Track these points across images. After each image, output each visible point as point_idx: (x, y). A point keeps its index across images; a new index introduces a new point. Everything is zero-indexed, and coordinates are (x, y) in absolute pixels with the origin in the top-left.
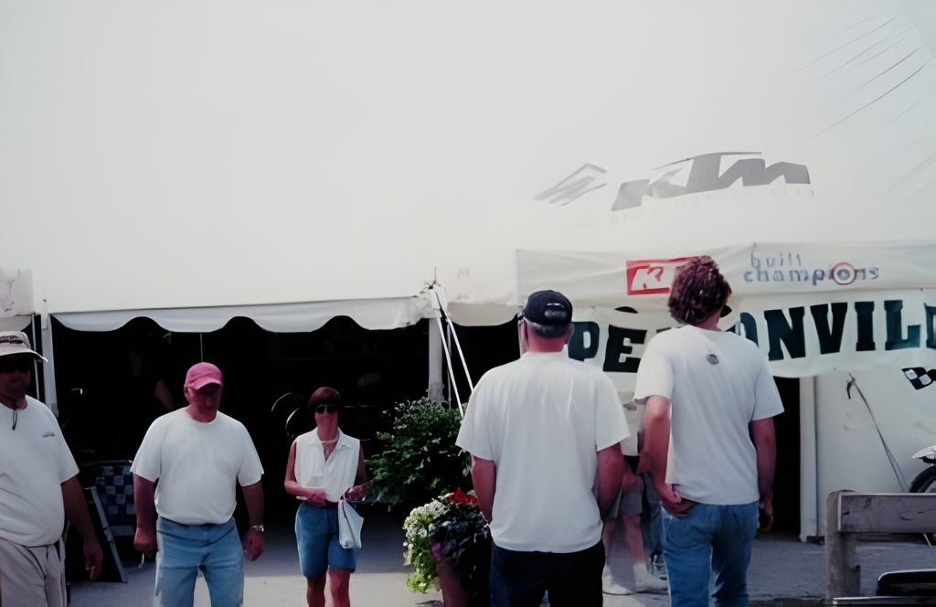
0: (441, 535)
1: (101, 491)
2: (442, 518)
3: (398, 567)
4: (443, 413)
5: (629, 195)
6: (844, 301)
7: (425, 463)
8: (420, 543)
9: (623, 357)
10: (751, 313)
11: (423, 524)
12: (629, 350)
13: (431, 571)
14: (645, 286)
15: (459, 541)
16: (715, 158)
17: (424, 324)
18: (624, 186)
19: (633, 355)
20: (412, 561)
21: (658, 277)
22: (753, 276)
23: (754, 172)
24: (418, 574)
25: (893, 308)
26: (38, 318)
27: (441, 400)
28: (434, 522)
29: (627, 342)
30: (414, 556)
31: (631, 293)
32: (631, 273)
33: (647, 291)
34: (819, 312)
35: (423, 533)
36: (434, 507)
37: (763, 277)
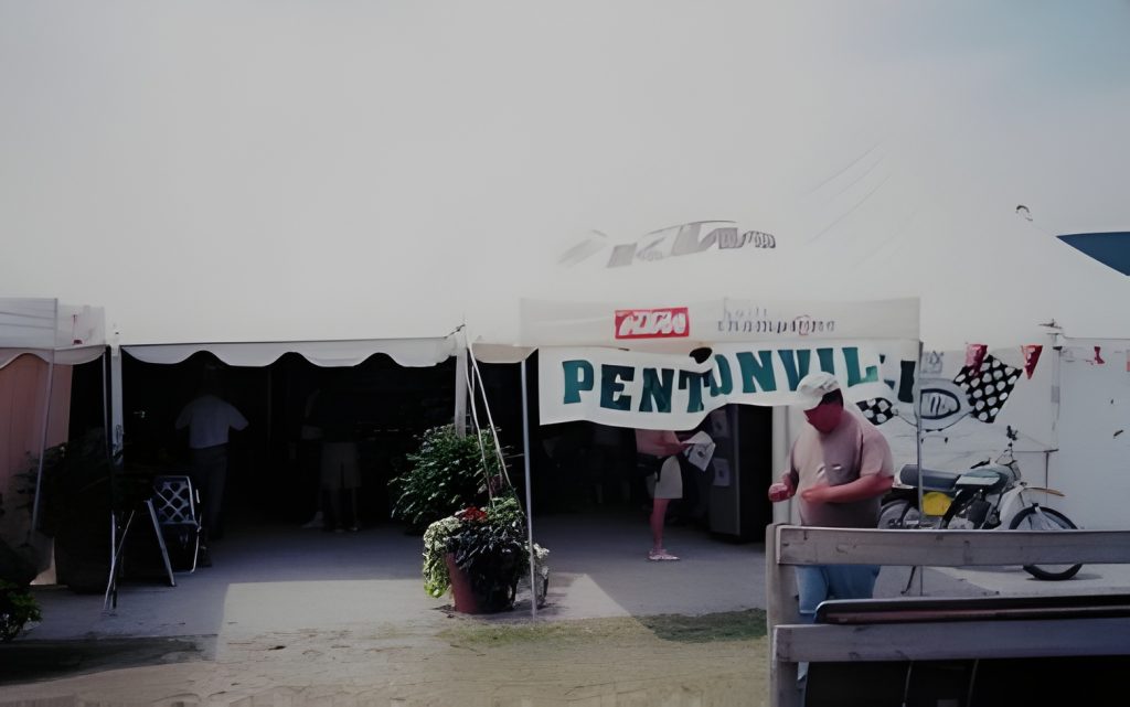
0: (454, 547)
1: (158, 504)
2: (456, 531)
3: (417, 575)
4: (463, 438)
5: (621, 255)
6: (808, 348)
7: (446, 482)
8: (436, 554)
9: (616, 396)
10: (725, 356)
11: (439, 537)
12: (621, 387)
13: (445, 579)
14: (631, 331)
15: (468, 553)
16: (696, 225)
17: (451, 362)
18: (616, 248)
19: (625, 392)
20: (430, 568)
21: (643, 324)
22: (726, 325)
23: (728, 238)
24: (433, 581)
25: (851, 354)
26: (108, 349)
27: (464, 426)
28: (450, 534)
29: (618, 379)
30: (431, 565)
31: (618, 337)
32: (619, 321)
33: (631, 336)
34: (786, 356)
35: (438, 544)
36: (449, 522)
37: (734, 326)
